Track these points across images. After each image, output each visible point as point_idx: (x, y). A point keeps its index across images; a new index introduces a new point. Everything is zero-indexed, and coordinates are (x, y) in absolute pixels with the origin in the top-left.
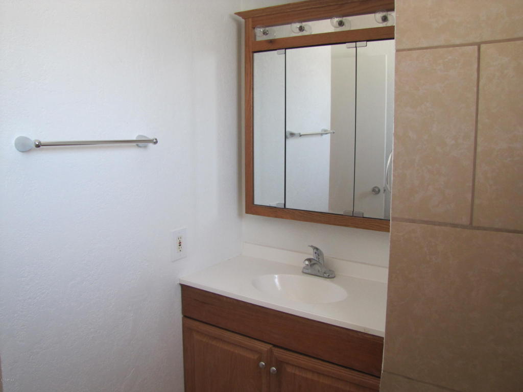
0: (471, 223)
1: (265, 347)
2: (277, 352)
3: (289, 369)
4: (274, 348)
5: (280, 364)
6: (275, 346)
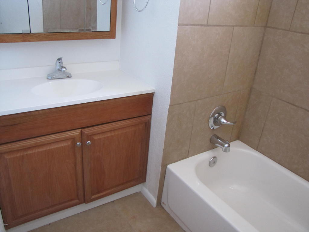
0: (207, 24)
1: (77, 133)
2: (87, 131)
3: (96, 138)
4: (83, 130)
5: (89, 137)
6: (82, 128)
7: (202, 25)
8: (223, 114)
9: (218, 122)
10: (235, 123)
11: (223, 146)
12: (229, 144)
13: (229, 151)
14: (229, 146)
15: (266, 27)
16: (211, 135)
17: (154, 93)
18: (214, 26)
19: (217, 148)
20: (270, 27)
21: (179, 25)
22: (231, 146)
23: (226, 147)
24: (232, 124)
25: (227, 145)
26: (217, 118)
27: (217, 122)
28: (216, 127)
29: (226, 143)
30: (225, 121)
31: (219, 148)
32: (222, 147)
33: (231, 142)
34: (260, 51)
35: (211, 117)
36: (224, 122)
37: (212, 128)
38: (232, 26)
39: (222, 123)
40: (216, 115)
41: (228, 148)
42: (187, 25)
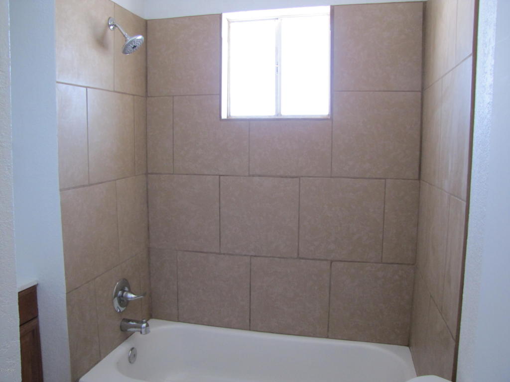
0: (89, 183)
7: (84, 186)
8: (126, 289)
9: (125, 301)
10: (144, 295)
11: (141, 327)
12: (146, 322)
13: (149, 332)
14: (147, 325)
15: (147, 174)
16: (120, 321)
17: (37, 284)
18: (97, 184)
19: (133, 335)
20: (152, 174)
21: (61, 190)
22: (150, 325)
23: (144, 328)
24: (142, 297)
25: (144, 325)
26: (122, 296)
27: (123, 301)
28: (122, 309)
29: (143, 323)
30: (133, 296)
31: (136, 333)
32: (140, 329)
33: (148, 320)
34: (147, 202)
35: (115, 297)
36: (132, 298)
37: (119, 311)
38: (114, 180)
39: (129, 299)
40: (120, 293)
41: (147, 328)
42: (69, 189)
